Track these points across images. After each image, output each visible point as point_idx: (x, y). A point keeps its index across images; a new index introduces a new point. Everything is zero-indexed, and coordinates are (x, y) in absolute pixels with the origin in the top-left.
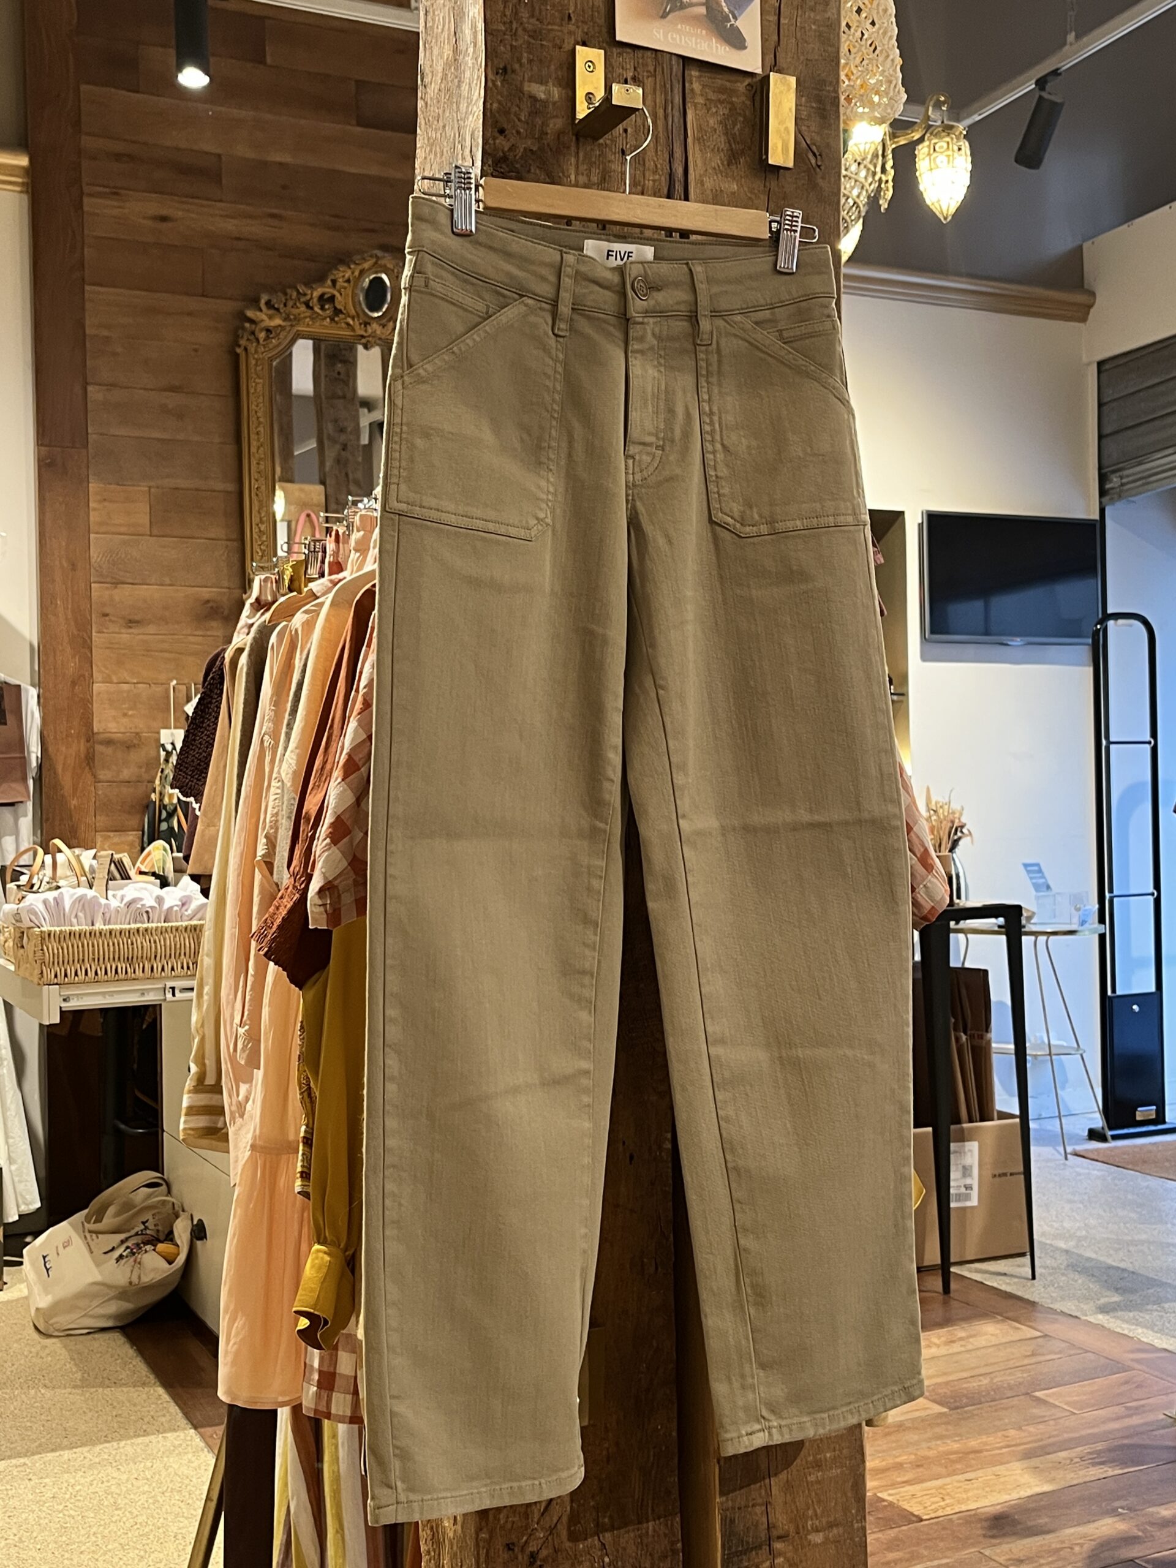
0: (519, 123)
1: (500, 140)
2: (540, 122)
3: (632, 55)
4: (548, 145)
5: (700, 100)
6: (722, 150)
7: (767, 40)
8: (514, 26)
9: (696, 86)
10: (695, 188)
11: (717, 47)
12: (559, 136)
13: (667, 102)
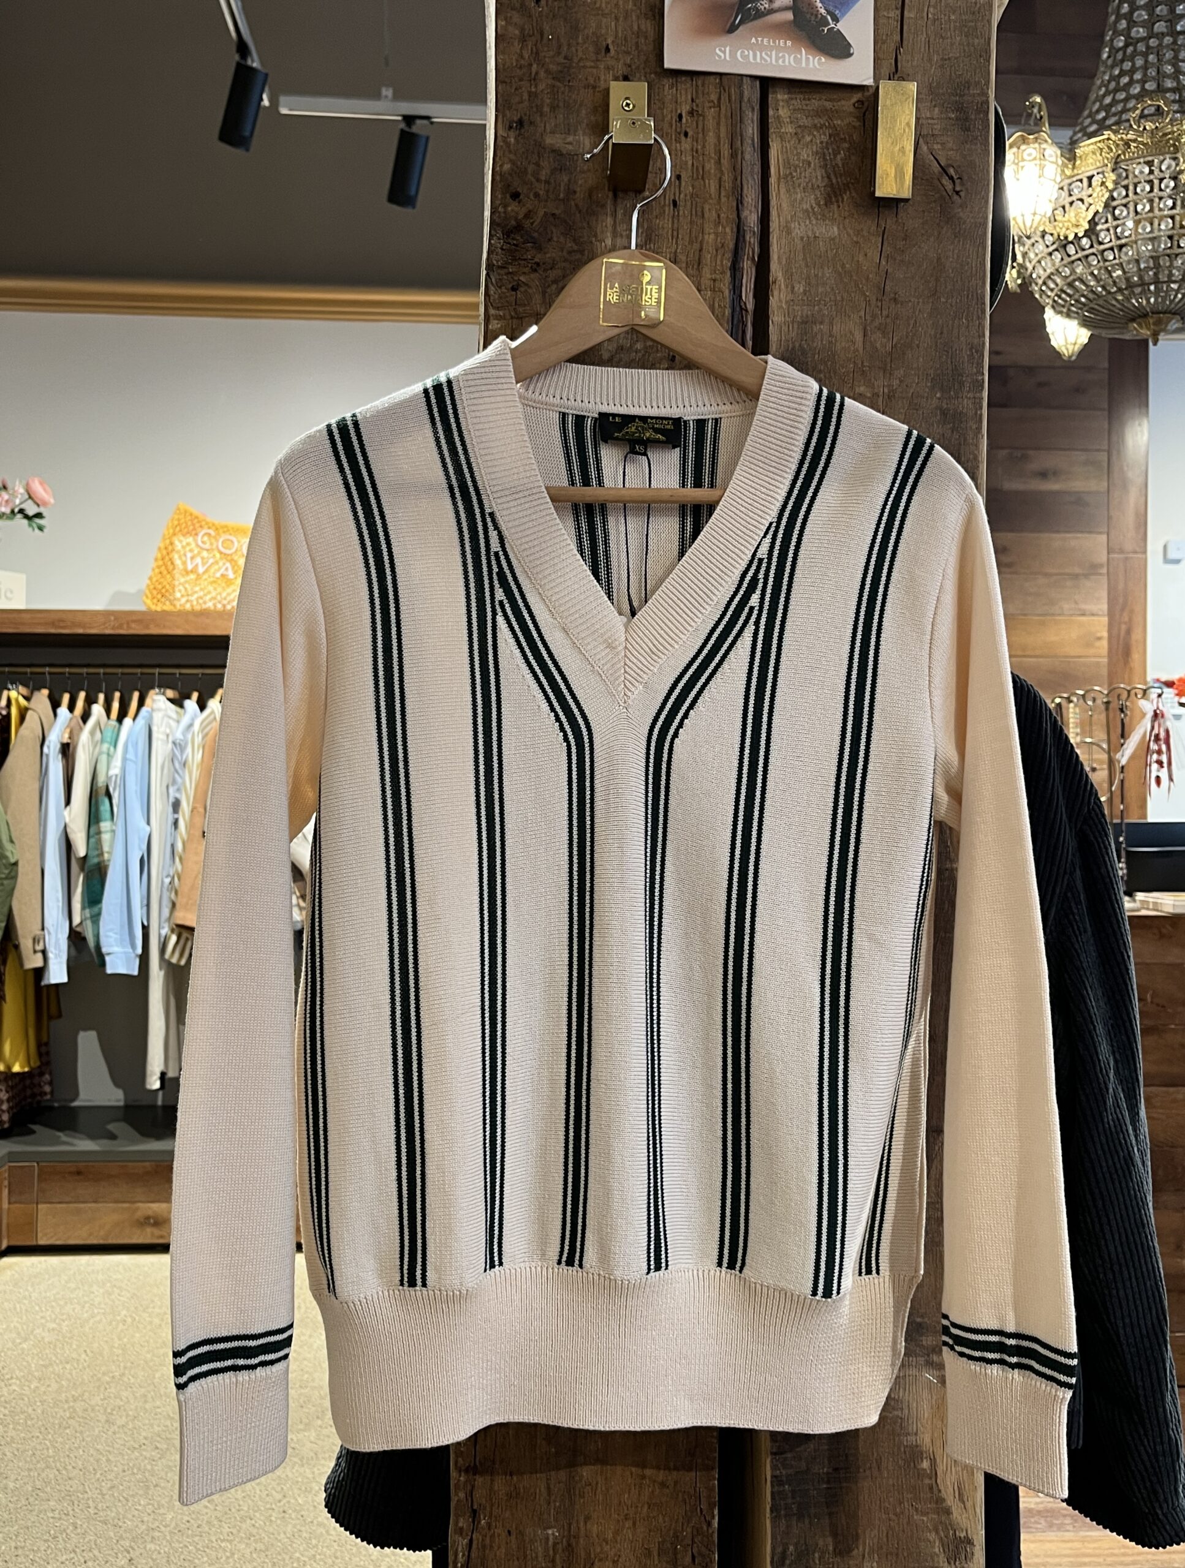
0: (537, 184)
1: (513, 207)
2: (566, 179)
3: (688, 85)
4: (576, 205)
5: (790, 129)
6: (818, 186)
7: (884, 42)
8: (535, 66)
9: (783, 112)
10: (779, 238)
11: (807, 59)
12: (590, 196)
13: (735, 136)
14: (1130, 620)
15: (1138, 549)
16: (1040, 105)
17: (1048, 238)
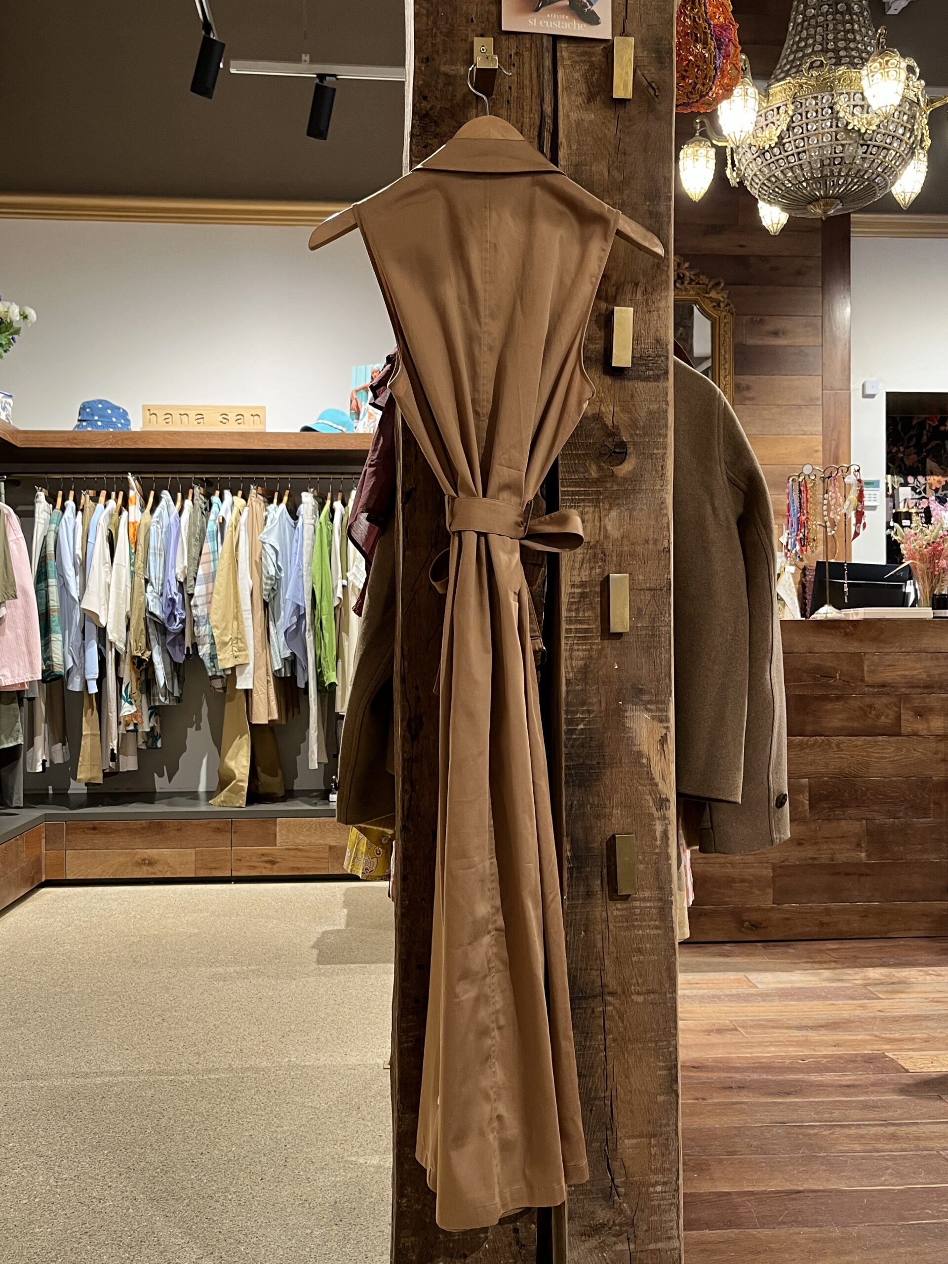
0: (436, 92)
1: (424, 104)
3: (514, 39)
4: (456, 103)
5: (568, 62)
6: (583, 93)
7: (617, 16)
8: (434, 30)
9: (565, 54)
10: (563, 120)
12: (463, 96)
13: (539, 66)
14: (839, 438)
15: (844, 387)
16: (745, 61)
17: (753, 148)
